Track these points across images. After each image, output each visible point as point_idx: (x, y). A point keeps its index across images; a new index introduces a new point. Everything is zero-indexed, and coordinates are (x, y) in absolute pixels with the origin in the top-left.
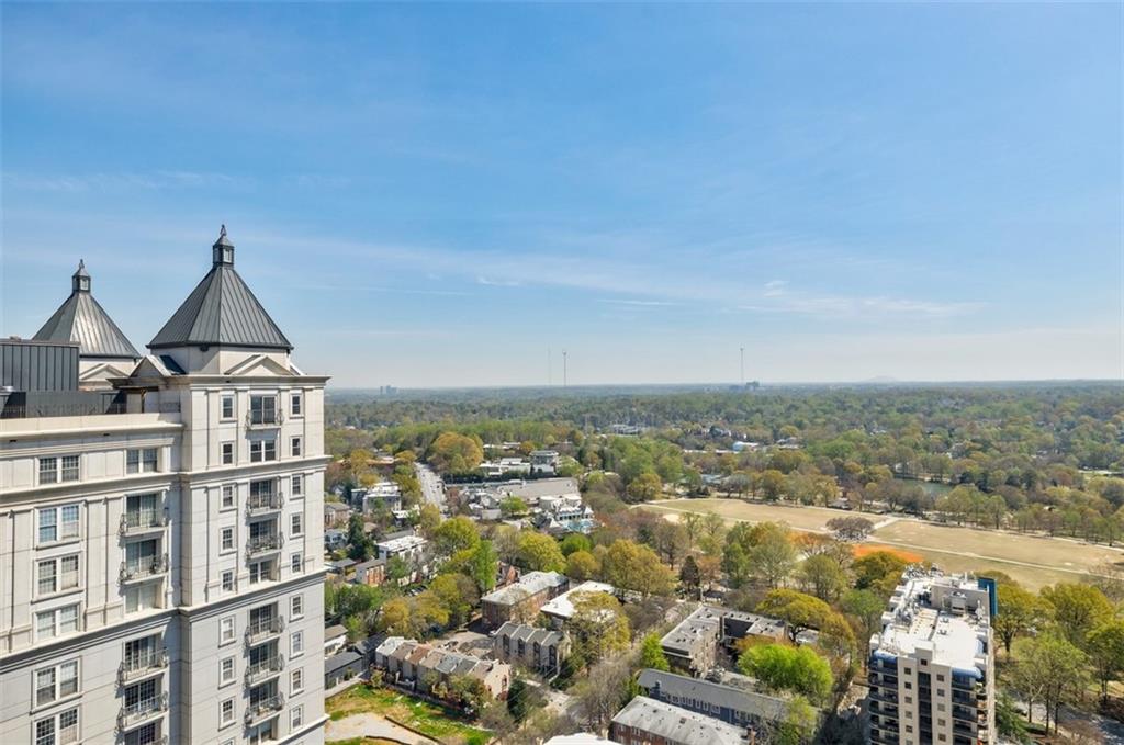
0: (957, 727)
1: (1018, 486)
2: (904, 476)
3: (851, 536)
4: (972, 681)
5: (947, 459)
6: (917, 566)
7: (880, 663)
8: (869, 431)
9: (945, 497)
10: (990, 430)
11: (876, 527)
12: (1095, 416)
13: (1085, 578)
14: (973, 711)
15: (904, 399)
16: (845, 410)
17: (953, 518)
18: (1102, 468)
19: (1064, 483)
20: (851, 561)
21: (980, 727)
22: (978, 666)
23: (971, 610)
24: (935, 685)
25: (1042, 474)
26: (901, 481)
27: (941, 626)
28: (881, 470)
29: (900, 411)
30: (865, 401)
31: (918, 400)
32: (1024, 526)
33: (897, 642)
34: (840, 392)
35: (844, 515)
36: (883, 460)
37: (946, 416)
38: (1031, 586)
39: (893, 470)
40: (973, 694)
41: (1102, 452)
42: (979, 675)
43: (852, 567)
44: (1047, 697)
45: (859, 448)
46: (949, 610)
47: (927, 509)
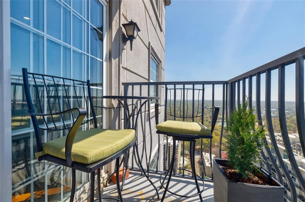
14: (176, 151)
21: (177, 154)
42: (177, 146)
44: (188, 149)
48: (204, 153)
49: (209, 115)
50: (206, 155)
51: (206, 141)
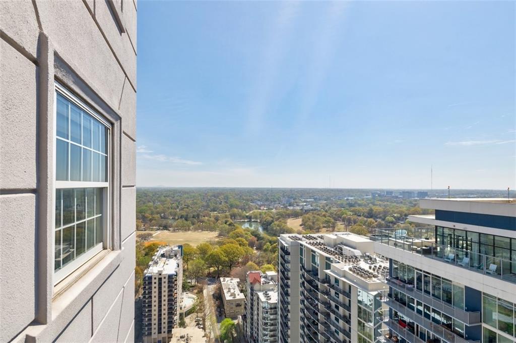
0: (169, 291)
1: (195, 218)
2: (164, 218)
3: (145, 240)
4: (174, 276)
5: (177, 211)
6: (162, 246)
7: (147, 278)
8: (154, 203)
9: (175, 224)
10: (189, 202)
11: (154, 235)
12: (215, 197)
13: (207, 241)
14: (173, 285)
15: (165, 193)
16: (146, 196)
17: (177, 229)
18: (216, 211)
19: (206, 216)
20: (144, 248)
21: (175, 289)
22: (175, 271)
23: (176, 256)
24: (163, 280)
25: (201, 214)
26: (163, 219)
27: (167, 262)
28: (157, 216)
29: (164, 196)
30: (154, 194)
31: (171, 193)
32: (196, 229)
33: (153, 270)
34: (145, 190)
35: (143, 232)
36: (158, 213)
37: (178, 198)
38: (194, 246)
39: (161, 216)
40: (174, 280)
41: (216, 207)
42: (175, 274)
43: (144, 250)
44: (196, 276)
45: (150, 209)
46: (170, 257)
47: (170, 228)
48: (222, 279)
49: (229, 212)
50: (226, 281)
51: (225, 258)
